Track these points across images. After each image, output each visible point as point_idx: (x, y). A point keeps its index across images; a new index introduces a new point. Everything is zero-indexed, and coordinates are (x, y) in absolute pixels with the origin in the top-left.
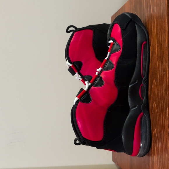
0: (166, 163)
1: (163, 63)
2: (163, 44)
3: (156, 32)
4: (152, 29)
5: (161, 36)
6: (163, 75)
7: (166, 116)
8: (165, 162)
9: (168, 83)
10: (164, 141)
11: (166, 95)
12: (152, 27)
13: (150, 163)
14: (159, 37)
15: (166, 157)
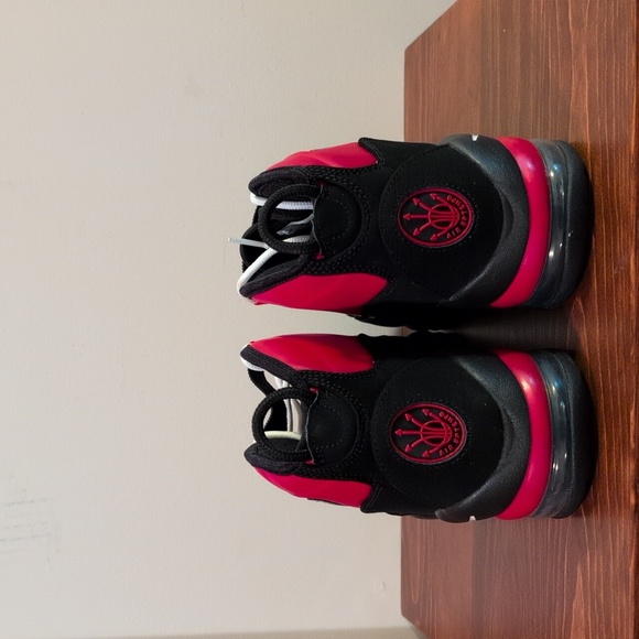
0: (621, 630)
1: (615, 230)
2: (617, 156)
3: (590, 106)
4: (573, 94)
5: (610, 123)
6: (617, 280)
7: (625, 443)
8: (615, 626)
9: (634, 310)
10: (614, 542)
11: (627, 357)
12: (573, 89)
13: (557, 626)
14: (602, 124)
15: (621, 606)
